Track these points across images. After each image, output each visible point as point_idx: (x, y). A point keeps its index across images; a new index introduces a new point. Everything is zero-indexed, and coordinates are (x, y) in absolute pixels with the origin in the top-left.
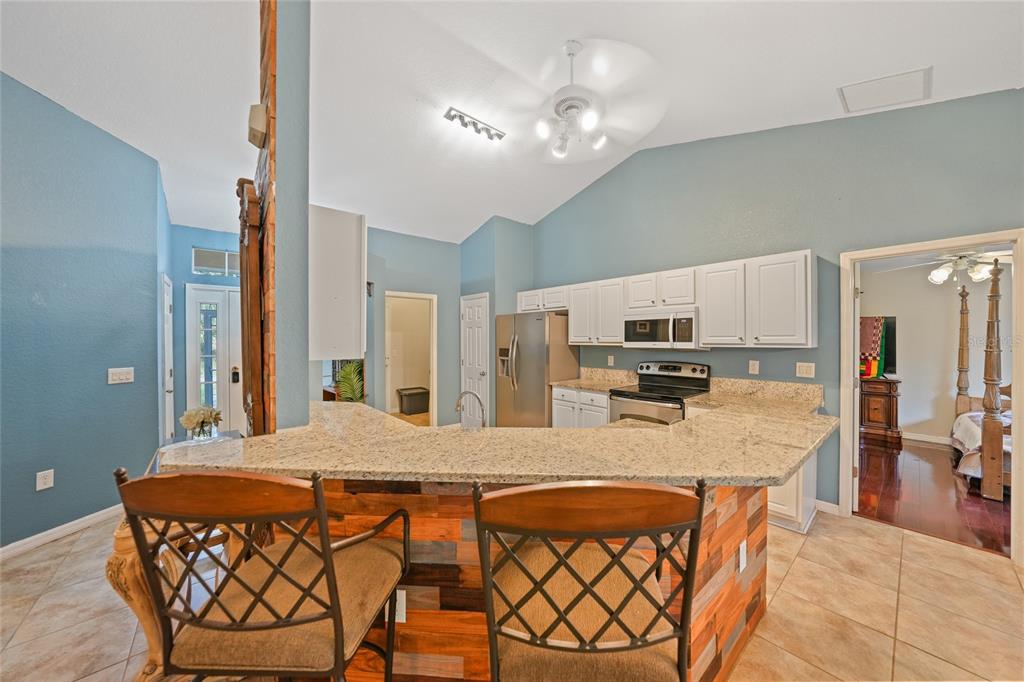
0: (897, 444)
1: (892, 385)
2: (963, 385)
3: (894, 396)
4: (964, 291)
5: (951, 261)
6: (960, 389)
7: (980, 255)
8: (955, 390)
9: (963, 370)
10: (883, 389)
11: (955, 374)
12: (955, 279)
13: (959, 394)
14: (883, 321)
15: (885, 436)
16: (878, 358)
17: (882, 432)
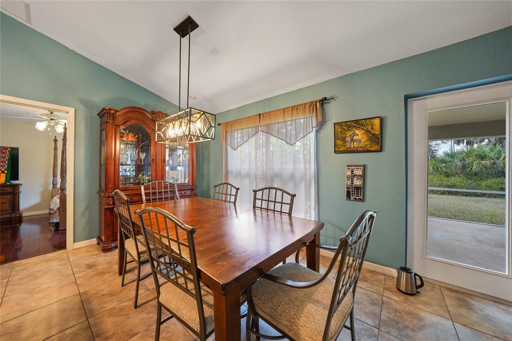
0: (20, 220)
1: (17, 186)
2: (55, 183)
3: (17, 193)
4: (55, 139)
5: (47, 120)
6: (54, 185)
7: (60, 120)
8: (52, 186)
9: (55, 176)
10: (9, 190)
11: (52, 178)
12: (49, 129)
13: (53, 187)
14: (9, 149)
15: (11, 217)
16: (6, 172)
17: (8, 216)
